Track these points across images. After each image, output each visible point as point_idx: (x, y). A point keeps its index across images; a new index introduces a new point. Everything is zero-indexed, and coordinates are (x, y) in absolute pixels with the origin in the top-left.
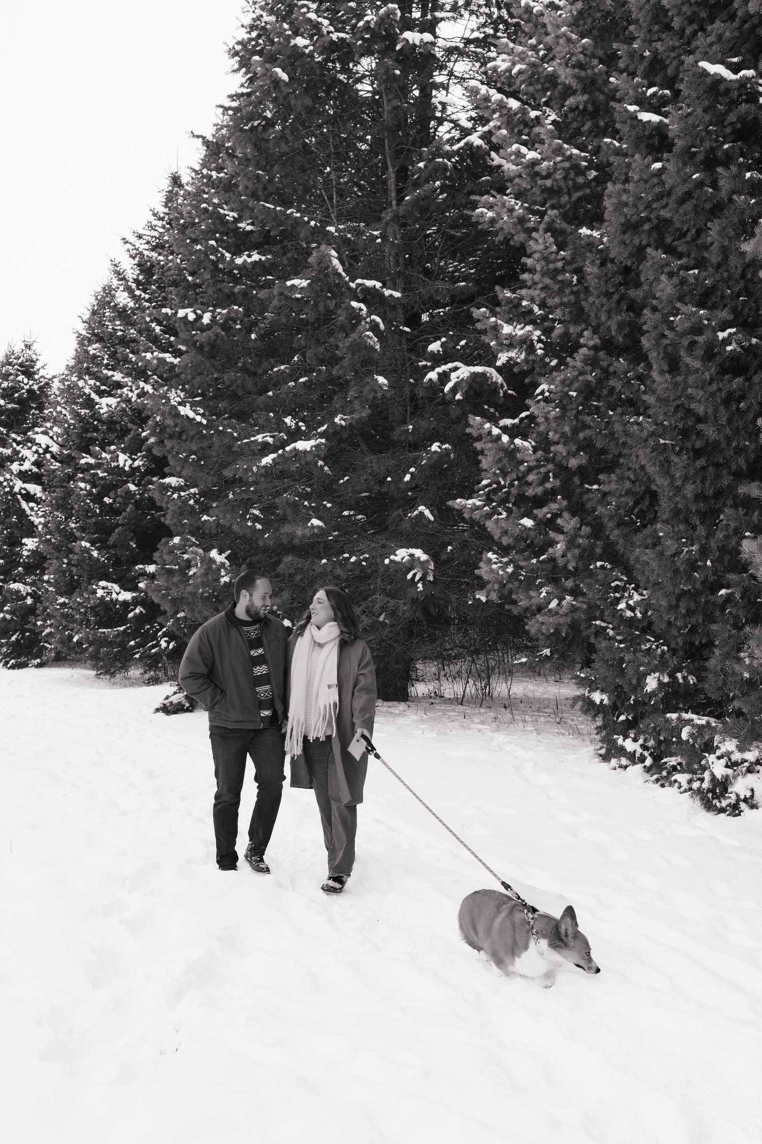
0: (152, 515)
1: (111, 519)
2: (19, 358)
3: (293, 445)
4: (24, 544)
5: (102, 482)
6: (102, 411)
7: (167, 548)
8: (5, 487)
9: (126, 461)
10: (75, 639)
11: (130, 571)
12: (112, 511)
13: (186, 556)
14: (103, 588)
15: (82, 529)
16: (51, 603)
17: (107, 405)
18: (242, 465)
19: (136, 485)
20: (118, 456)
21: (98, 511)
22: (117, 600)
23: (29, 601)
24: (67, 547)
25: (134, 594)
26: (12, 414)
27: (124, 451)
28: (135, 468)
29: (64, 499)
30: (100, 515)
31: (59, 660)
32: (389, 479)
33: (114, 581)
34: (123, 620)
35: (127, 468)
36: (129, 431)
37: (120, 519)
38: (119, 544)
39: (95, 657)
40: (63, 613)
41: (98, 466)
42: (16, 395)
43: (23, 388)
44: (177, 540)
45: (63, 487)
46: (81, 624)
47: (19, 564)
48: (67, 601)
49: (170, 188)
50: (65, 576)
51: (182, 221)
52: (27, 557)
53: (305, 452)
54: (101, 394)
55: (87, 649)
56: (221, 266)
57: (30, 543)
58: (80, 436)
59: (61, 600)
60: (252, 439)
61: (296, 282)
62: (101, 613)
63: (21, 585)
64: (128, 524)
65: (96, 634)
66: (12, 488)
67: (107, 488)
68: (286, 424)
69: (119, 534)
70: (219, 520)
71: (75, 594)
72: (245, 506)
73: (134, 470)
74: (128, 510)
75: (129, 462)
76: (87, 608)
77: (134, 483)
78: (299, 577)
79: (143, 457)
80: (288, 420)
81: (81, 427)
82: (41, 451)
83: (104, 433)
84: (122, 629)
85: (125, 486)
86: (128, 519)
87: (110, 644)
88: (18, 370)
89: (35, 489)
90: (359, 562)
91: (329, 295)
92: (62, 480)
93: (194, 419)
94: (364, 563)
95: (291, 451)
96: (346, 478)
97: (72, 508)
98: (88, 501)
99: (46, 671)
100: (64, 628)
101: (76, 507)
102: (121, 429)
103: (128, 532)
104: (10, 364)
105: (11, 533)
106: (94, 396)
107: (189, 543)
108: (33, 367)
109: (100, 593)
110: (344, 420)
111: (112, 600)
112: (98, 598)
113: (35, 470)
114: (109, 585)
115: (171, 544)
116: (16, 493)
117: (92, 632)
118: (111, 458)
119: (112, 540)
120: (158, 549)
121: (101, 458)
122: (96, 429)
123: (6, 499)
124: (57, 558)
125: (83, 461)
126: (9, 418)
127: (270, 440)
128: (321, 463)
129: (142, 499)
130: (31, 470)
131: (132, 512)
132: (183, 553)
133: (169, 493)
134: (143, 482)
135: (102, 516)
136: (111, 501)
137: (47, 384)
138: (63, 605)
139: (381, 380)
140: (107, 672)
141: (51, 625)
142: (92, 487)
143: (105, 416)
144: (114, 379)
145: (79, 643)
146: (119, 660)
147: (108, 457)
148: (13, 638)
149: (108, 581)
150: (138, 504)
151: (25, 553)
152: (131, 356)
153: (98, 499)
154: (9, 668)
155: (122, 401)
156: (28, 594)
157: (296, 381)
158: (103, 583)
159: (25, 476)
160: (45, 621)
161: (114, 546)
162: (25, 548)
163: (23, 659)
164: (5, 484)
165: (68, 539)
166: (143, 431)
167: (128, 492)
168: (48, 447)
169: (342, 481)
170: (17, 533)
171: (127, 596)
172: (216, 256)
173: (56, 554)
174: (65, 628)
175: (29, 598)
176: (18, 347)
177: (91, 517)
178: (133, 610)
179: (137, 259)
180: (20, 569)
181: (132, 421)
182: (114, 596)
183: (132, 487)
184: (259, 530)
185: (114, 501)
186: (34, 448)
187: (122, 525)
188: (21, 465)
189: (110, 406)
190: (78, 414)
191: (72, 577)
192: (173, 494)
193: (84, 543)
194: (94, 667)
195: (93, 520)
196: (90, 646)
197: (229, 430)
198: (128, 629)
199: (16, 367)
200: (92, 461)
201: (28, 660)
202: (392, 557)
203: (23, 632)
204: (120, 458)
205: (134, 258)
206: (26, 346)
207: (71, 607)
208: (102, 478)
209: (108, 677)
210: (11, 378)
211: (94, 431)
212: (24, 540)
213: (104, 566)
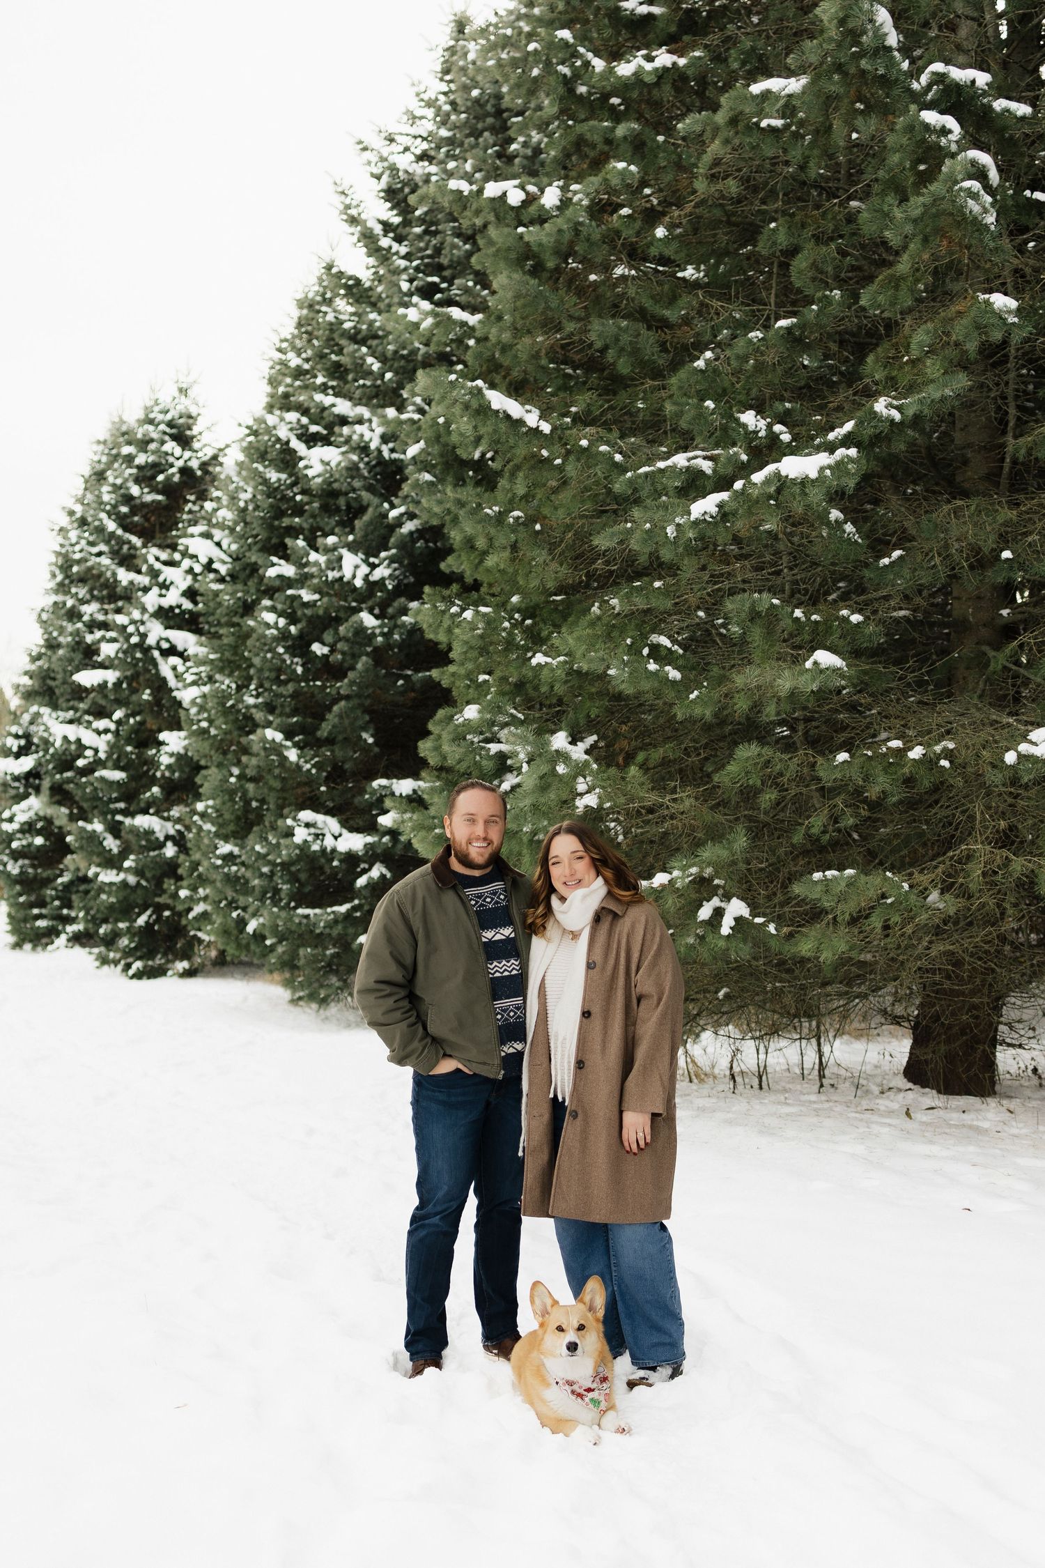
0: (407, 678)
1: (324, 687)
2: (167, 412)
3: (770, 469)
4: (162, 743)
5: (308, 612)
6: (310, 473)
7: (451, 728)
8: (131, 635)
9: (357, 567)
10: (251, 927)
11: (362, 791)
12: (330, 670)
13: (494, 748)
14: (308, 825)
15: (270, 708)
16: (205, 855)
17: (322, 461)
18: (639, 522)
19: (377, 617)
20: (340, 558)
21: (299, 670)
22: (334, 850)
23: (170, 851)
24: (239, 743)
25: (369, 839)
26: (153, 512)
27: (353, 548)
28: (375, 583)
29: (235, 649)
30: (305, 677)
31: (222, 964)
32: (1007, 554)
33: (329, 812)
34: (343, 891)
35: (359, 583)
36: (362, 509)
37: (343, 686)
38: (340, 737)
39: (289, 965)
40: (227, 875)
41: (302, 581)
42: (161, 478)
43: (172, 466)
44: (471, 712)
45: (233, 625)
46: (262, 899)
47: (153, 781)
48: (236, 851)
49: (452, 43)
50: (232, 800)
51: (475, 93)
52: (169, 767)
53: (804, 482)
54: (311, 440)
55: (272, 948)
56: (582, 89)
57: (174, 742)
58: (269, 525)
59: (225, 848)
60: (661, 465)
61: (774, 84)
62: (303, 876)
63: (155, 819)
64: (358, 696)
65: (291, 919)
66: (144, 636)
67: (319, 625)
68: (745, 426)
69: (340, 716)
70: (571, 663)
71: (251, 837)
72: (639, 627)
73: (372, 586)
74: (359, 666)
75: (364, 569)
76: (274, 864)
77: (371, 612)
78: (768, 797)
79: (392, 560)
80: (749, 418)
81: (271, 506)
82: (198, 569)
83: (314, 516)
84: (343, 909)
85: (354, 618)
86: (359, 685)
87: (318, 940)
88: (165, 433)
89: (184, 639)
90: (929, 762)
91: (859, 106)
92: (232, 612)
93: (521, 422)
94: (945, 763)
95: (767, 481)
96: (897, 554)
97: (251, 666)
98: (281, 650)
99: (197, 985)
100: (229, 904)
101: (257, 661)
102: (349, 506)
103: (359, 712)
104: (151, 422)
105: (142, 723)
106: (296, 444)
107: (502, 718)
108: (190, 429)
109: (301, 835)
110: (898, 408)
111: (323, 850)
112: (298, 846)
113: (187, 605)
114: (320, 818)
115: (459, 719)
116: (150, 648)
117: (283, 914)
118: (329, 562)
119: (325, 730)
120: (429, 733)
121: (307, 564)
122: (299, 510)
123: (134, 658)
124: (220, 765)
125: (271, 572)
126: (147, 520)
127: (707, 466)
128: (835, 514)
129: (388, 646)
130: (179, 606)
131: (367, 670)
132: (488, 741)
133: (454, 610)
134: (390, 610)
135: (307, 681)
136: (326, 650)
137: (215, 457)
138: (229, 858)
139: (1000, 301)
140: (312, 997)
141: (205, 899)
142: (289, 624)
143: (319, 480)
144: (336, 410)
145: (259, 937)
146: (337, 972)
147: (322, 559)
148: (141, 921)
149: (317, 811)
150: (379, 656)
151: (165, 760)
152: (370, 360)
153: (300, 646)
154: (132, 977)
155: (353, 450)
156: (168, 837)
157: (766, 327)
158: (306, 815)
159: (168, 616)
160: (194, 889)
161: (330, 741)
162: (164, 749)
163: (159, 961)
164: (131, 629)
165: (241, 728)
166: (393, 506)
167: (361, 630)
168: (211, 561)
169: (886, 561)
170: (152, 724)
171: (354, 842)
172: (572, 66)
173: (217, 757)
174: (232, 905)
175: (169, 844)
176: (167, 395)
177: (286, 683)
178: (365, 871)
179: (385, 178)
180: (155, 789)
181: (370, 489)
182: (329, 842)
183: (368, 620)
184: (674, 682)
185: (332, 651)
186: (186, 563)
187: (347, 698)
188: (161, 595)
189: (328, 464)
190: (266, 482)
191: (247, 802)
192: (463, 610)
193: (270, 734)
194: (288, 983)
195: (291, 687)
196: (280, 942)
197: (603, 448)
198: (354, 909)
199: (162, 427)
200: (289, 570)
201: (168, 961)
202: (1024, 748)
203: (159, 909)
204: (344, 562)
205: (378, 177)
206: (181, 390)
207: (243, 864)
208: (306, 605)
209: (314, 1006)
210: (152, 446)
211: (294, 515)
212: (163, 736)
213: (310, 782)
